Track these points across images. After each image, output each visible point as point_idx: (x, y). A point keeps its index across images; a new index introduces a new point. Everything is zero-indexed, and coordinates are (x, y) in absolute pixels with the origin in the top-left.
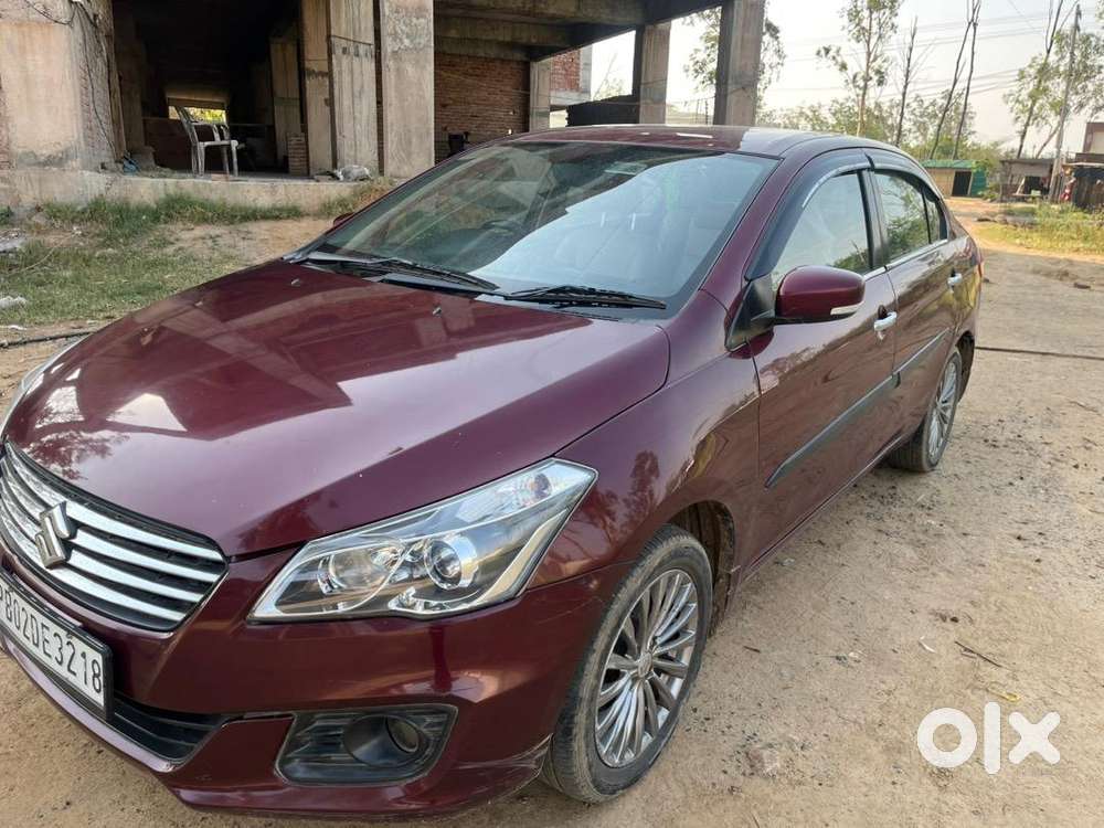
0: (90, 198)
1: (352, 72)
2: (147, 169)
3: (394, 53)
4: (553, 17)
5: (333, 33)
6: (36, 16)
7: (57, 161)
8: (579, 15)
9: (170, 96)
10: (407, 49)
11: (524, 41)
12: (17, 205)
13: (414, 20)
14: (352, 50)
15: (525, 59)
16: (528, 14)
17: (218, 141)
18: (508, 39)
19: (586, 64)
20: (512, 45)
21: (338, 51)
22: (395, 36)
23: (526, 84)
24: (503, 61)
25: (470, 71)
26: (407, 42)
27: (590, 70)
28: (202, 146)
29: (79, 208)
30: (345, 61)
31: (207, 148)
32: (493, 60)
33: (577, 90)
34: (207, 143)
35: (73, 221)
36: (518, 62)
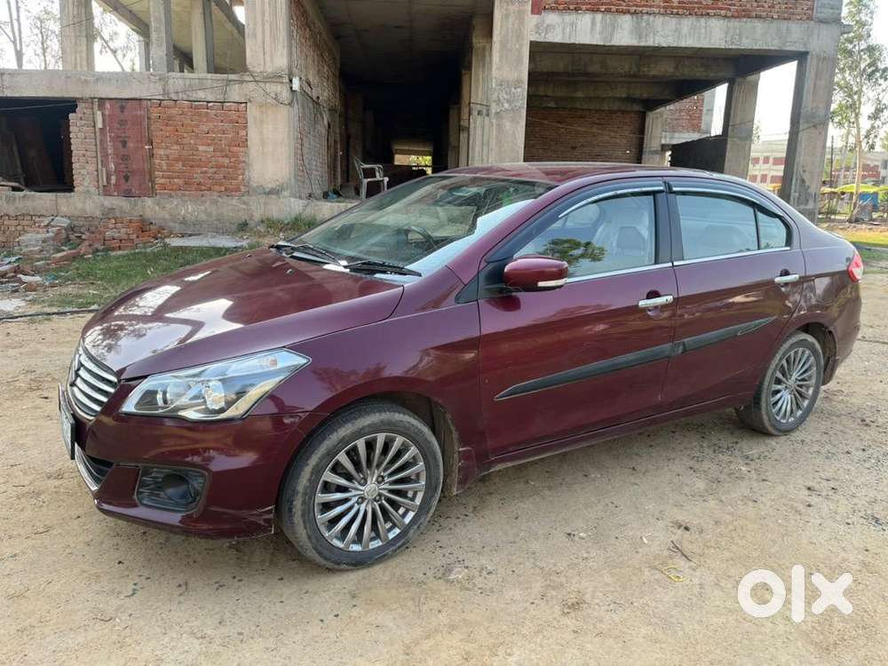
0: (293, 216)
1: (483, 128)
2: (349, 198)
3: (497, 113)
4: (654, 77)
5: (472, 101)
6: (269, 100)
7: (275, 192)
8: (678, 74)
9: (396, 147)
10: (507, 110)
11: (638, 96)
12: (251, 219)
13: (513, 90)
14: (485, 112)
15: (642, 110)
16: (634, 76)
17: (378, 178)
18: (623, 96)
19: (708, 110)
20: (630, 100)
21: (475, 113)
22: (498, 101)
23: (641, 130)
24: (623, 112)
25: (597, 121)
26: (506, 105)
27: (712, 115)
28: (366, 181)
29: (286, 222)
30: (479, 119)
31: (369, 183)
32: (615, 112)
33: (699, 132)
34: (369, 180)
35: (281, 230)
36: (636, 112)
